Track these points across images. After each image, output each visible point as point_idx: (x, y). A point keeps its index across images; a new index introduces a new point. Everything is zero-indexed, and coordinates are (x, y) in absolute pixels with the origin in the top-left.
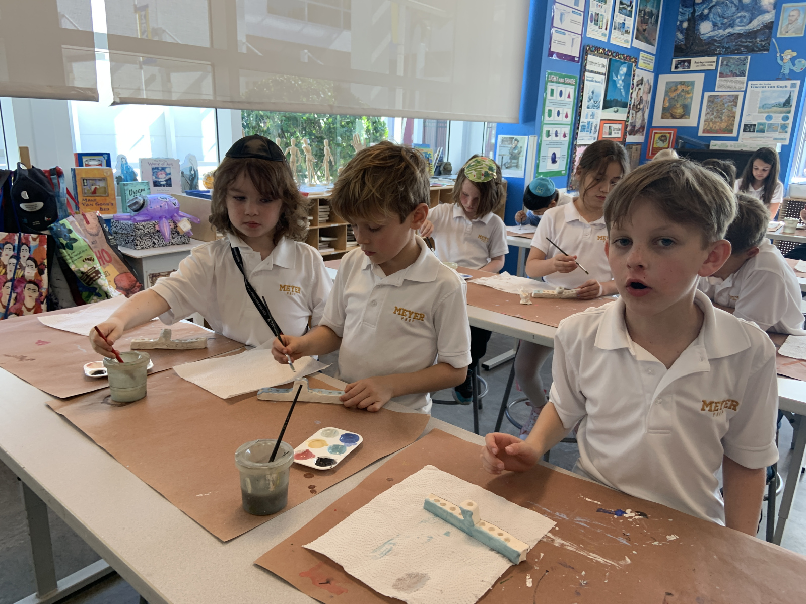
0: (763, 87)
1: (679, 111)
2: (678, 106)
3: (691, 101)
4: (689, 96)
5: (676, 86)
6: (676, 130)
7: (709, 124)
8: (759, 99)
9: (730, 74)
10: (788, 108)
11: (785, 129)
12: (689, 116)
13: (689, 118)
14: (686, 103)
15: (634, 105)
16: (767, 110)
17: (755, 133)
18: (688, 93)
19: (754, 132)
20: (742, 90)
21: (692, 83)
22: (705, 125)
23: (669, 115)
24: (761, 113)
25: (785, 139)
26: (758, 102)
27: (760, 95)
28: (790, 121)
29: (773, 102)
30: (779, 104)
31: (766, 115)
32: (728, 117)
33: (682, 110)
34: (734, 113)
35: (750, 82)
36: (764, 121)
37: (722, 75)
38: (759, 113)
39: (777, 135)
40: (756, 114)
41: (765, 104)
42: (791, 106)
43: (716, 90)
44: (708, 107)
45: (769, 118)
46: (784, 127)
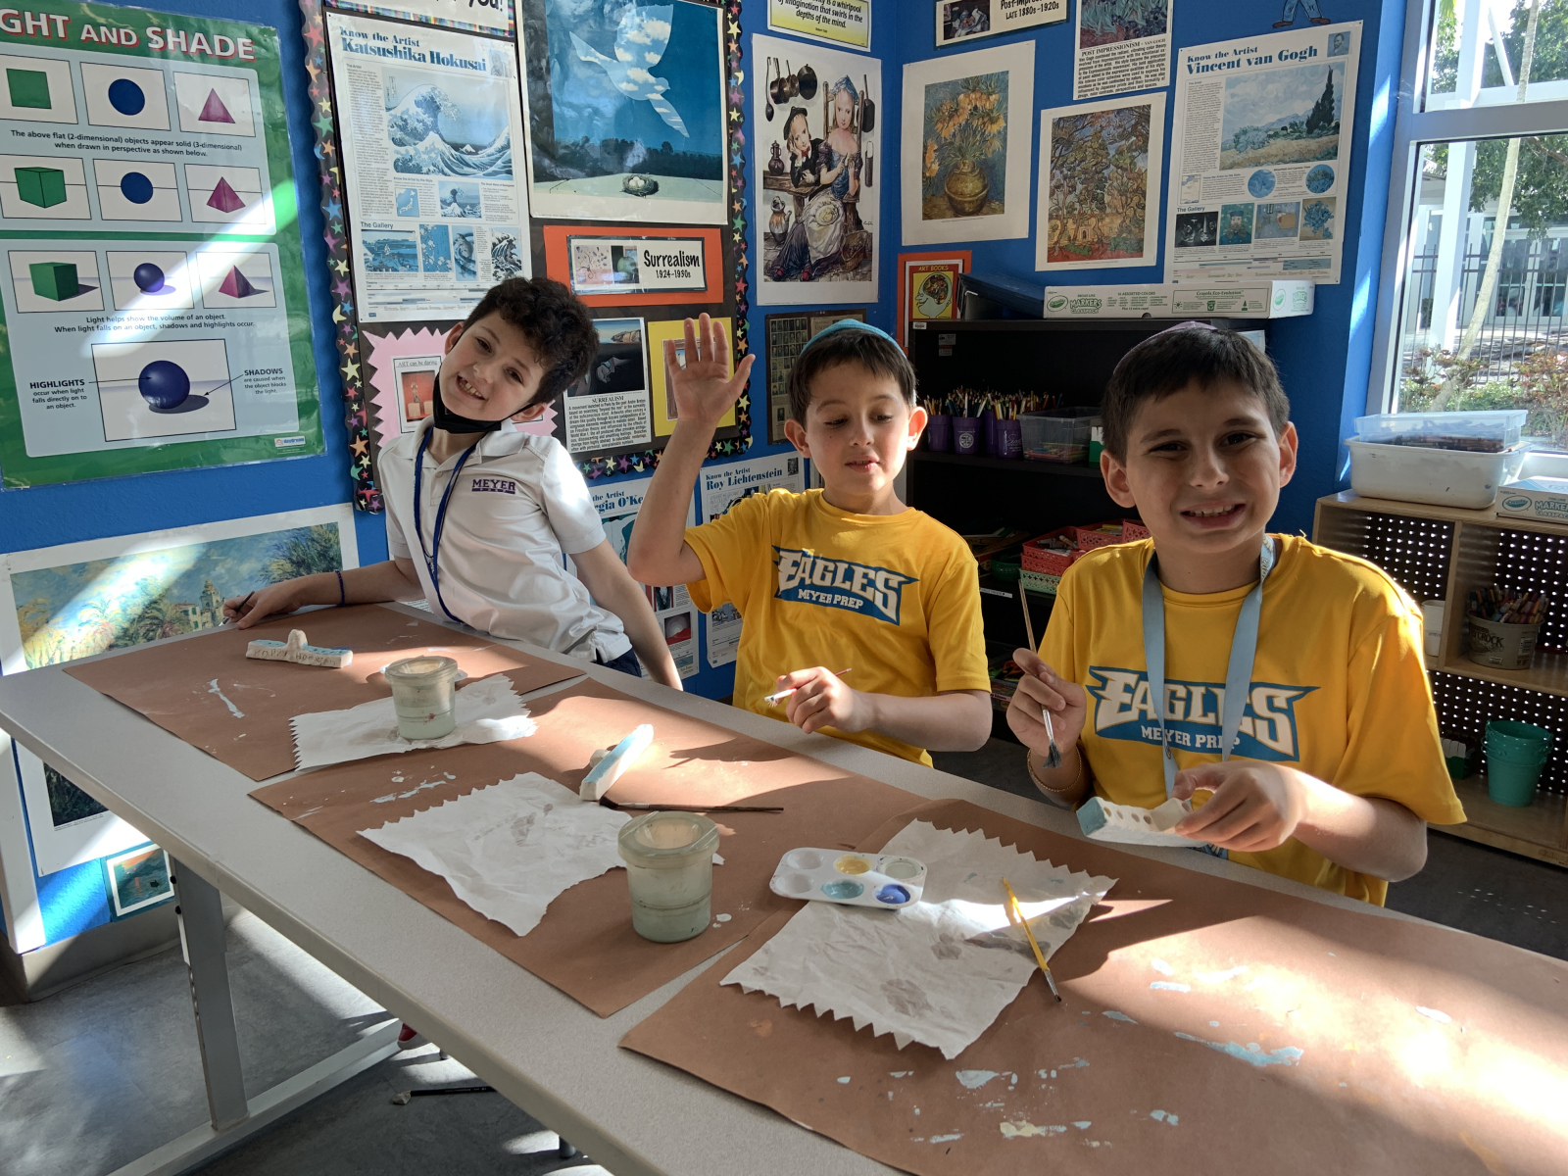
0: (1231, 65)
1: (971, 186)
2: (966, 169)
3: (1004, 147)
4: (994, 128)
5: (954, 98)
6: (969, 254)
7: (1064, 226)
8: (1220, 115)
9: (1114, 29)
10: (1324, 139)
11: (1323, 221)
12: (1002, 201)
13: (1003, 212)
14: (990, 156)
15: (775, 171)
16: (1251, 153)
17: (1217, 247)
18: (993, 121)
19: (1213, 243)
20: (1160, 84)
21: (998, 83)
22: (1054, 229)
23: (943, 203)
24: (1231, 167)
25: (1327, 264)
26: (1219, 126)
27: (1223, 95)
28: (1339, 190)
29: (1269, 118)
30: (1292, 125)
31: (1248, 173)
32: (1122, 193)
33: (980, 185)
34: (1141, 176)
35: (1184, 53)
36: (1244, 197)
37: (1088, 38)
38: (1223, 168)
39: (1292, 247)
40: (1217, 172)
41: (1245, 132)
42: (1337, 126)
43: (1075, 98)
44: (1057, 163)
45: (1260, 183)
46: (1318, 215)
